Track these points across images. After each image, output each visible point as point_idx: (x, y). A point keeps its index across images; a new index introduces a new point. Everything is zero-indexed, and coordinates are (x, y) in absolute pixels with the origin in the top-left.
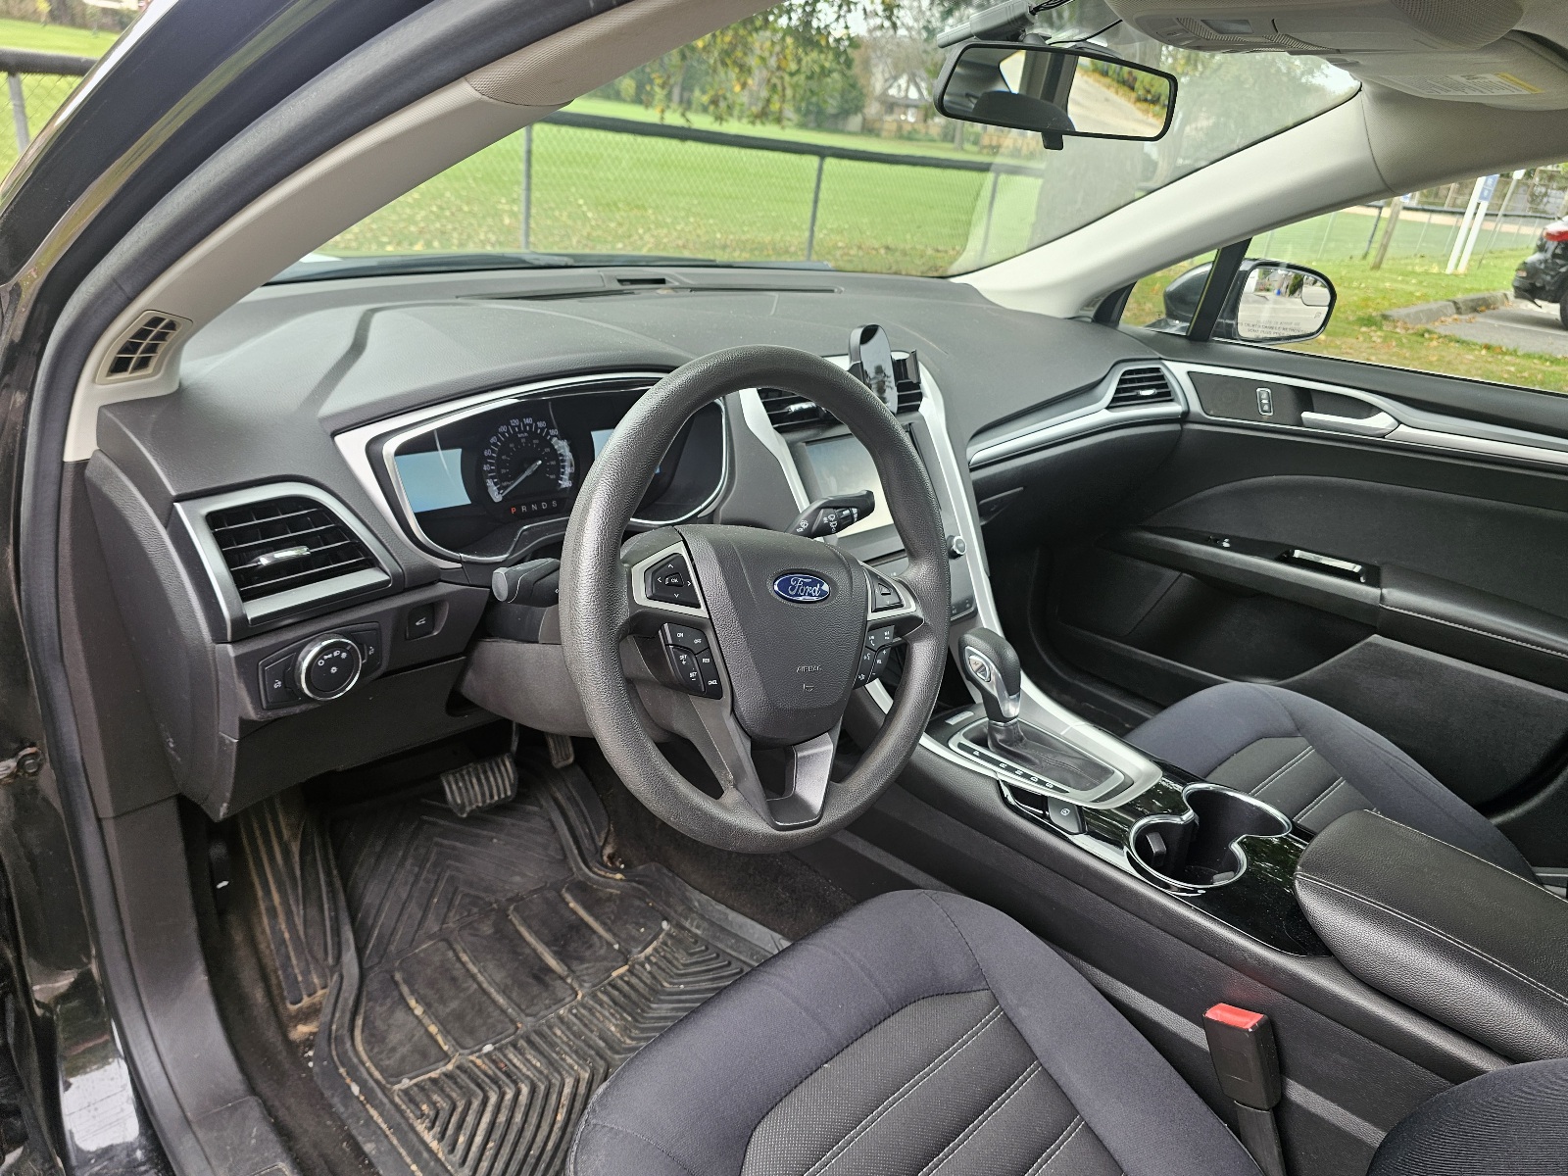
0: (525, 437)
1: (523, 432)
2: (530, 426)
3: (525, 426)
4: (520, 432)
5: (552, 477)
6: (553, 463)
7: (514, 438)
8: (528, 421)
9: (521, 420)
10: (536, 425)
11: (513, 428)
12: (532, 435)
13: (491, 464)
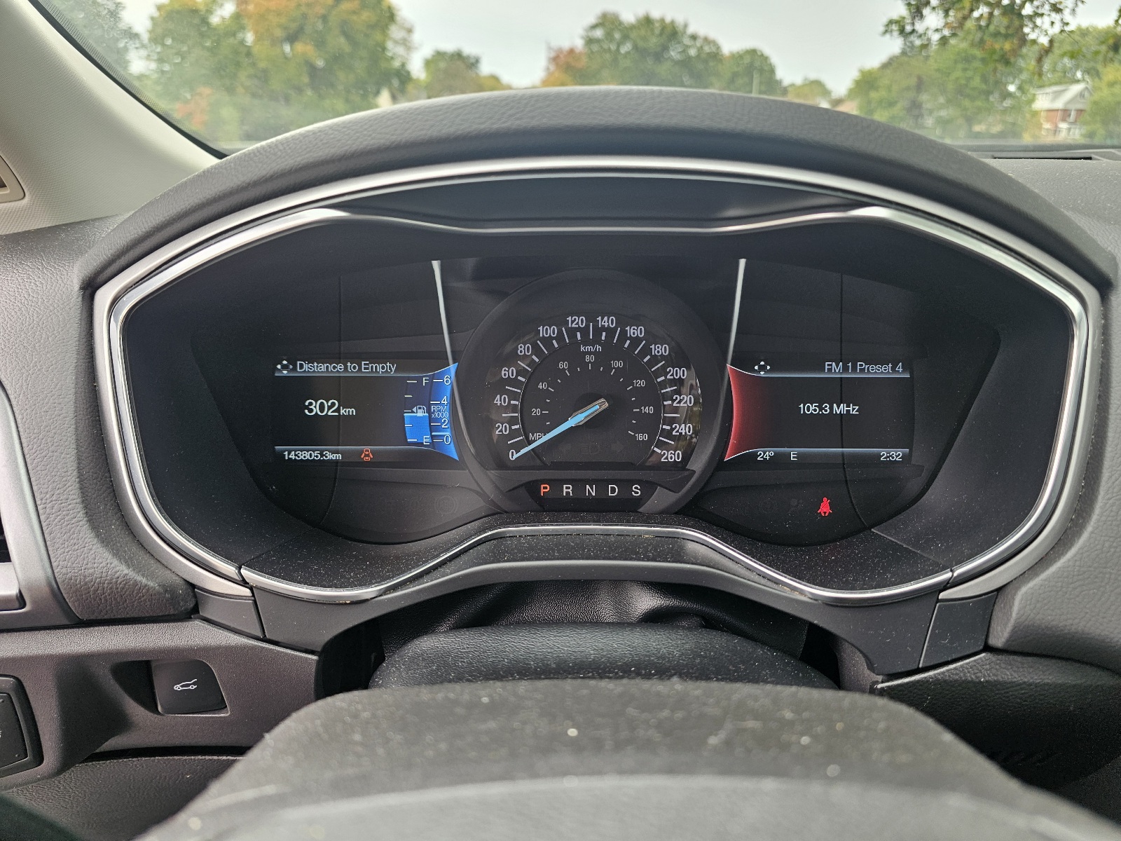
0: (595, 353)
1: (593, 343)
2: (611, 332)
3: (598, 331)
4: (586, 342)
5: (640, 437)
6: (649, 410)
7: (570, 351)
8: (605, 322)
9: (591, 318)
10: (623, 333)
11: (572, 332)
12: (612, 350)
13: (513, 396)
